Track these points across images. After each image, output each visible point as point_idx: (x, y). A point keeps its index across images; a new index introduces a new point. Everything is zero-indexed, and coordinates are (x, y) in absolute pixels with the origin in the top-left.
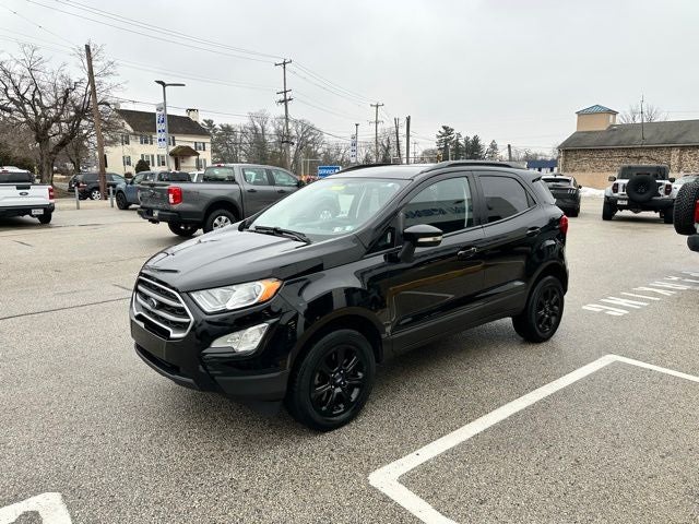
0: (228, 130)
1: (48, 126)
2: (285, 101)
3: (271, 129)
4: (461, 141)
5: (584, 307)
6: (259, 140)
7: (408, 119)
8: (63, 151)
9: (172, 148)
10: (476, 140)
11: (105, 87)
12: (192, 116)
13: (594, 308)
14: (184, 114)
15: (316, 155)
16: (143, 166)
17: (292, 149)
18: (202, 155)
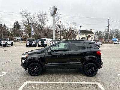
0: (100, 32)
12: (91, 30)
14: (90, 30)
18: (92, 37)
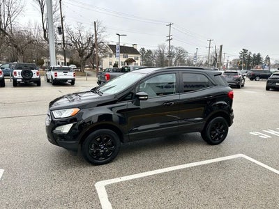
0: (150, 52)
1: (83, 50)
2: (169, 40)
3: (166, 51)
4: (252, 56)
5: (251, 133)
6: (161, 55)
7: (221, 46)
8: (88, 60)
9: (126, 59)
10: (259, 55)
11: (102, 36)
12: (135, 47)
13: (255, 133)
14: (132, 46)
15: (184, 61)
16: (116, 65)
17: (174, 60)
18: (137, 61)
